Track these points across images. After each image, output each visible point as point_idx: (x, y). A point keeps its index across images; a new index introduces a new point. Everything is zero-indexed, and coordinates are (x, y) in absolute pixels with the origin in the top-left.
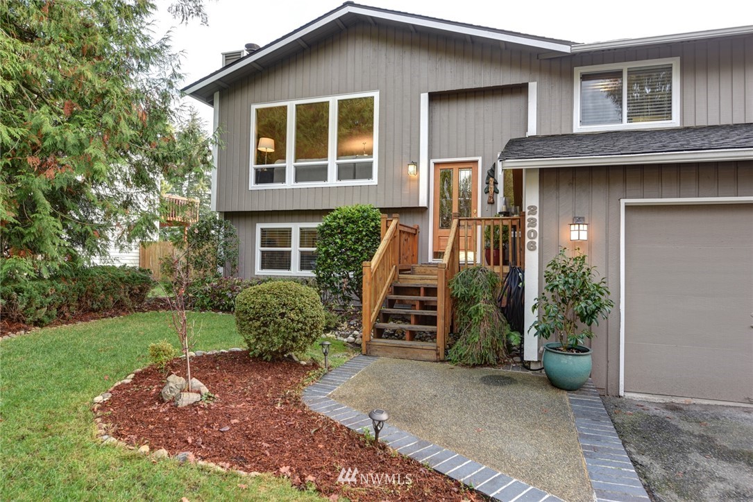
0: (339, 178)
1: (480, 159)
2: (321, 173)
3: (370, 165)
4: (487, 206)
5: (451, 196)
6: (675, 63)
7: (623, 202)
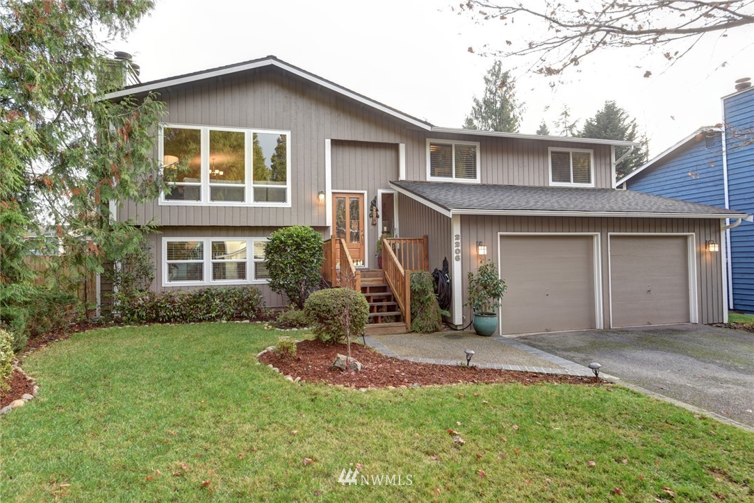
0: (256, 199)
1: (366, 192)
2: (239, 194)
3: (284, 191)
4: (372, 227)
5: (344, 218)
6: (478, 144)
7: (499, 233)
